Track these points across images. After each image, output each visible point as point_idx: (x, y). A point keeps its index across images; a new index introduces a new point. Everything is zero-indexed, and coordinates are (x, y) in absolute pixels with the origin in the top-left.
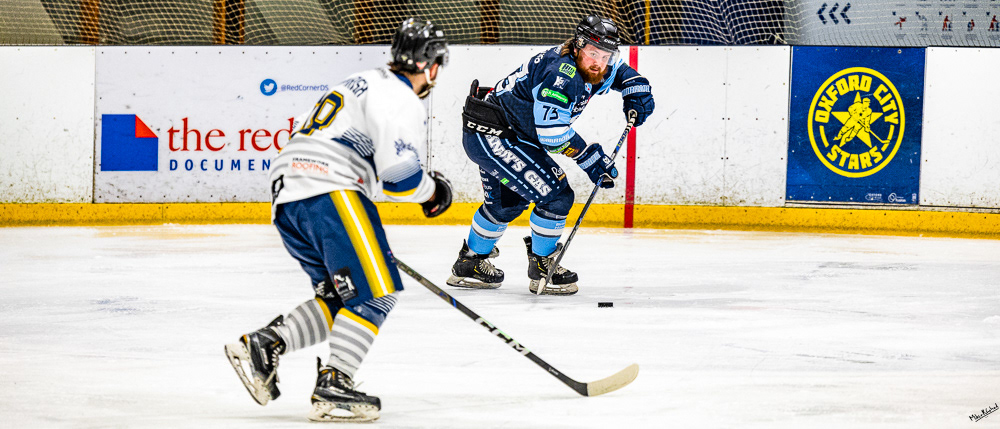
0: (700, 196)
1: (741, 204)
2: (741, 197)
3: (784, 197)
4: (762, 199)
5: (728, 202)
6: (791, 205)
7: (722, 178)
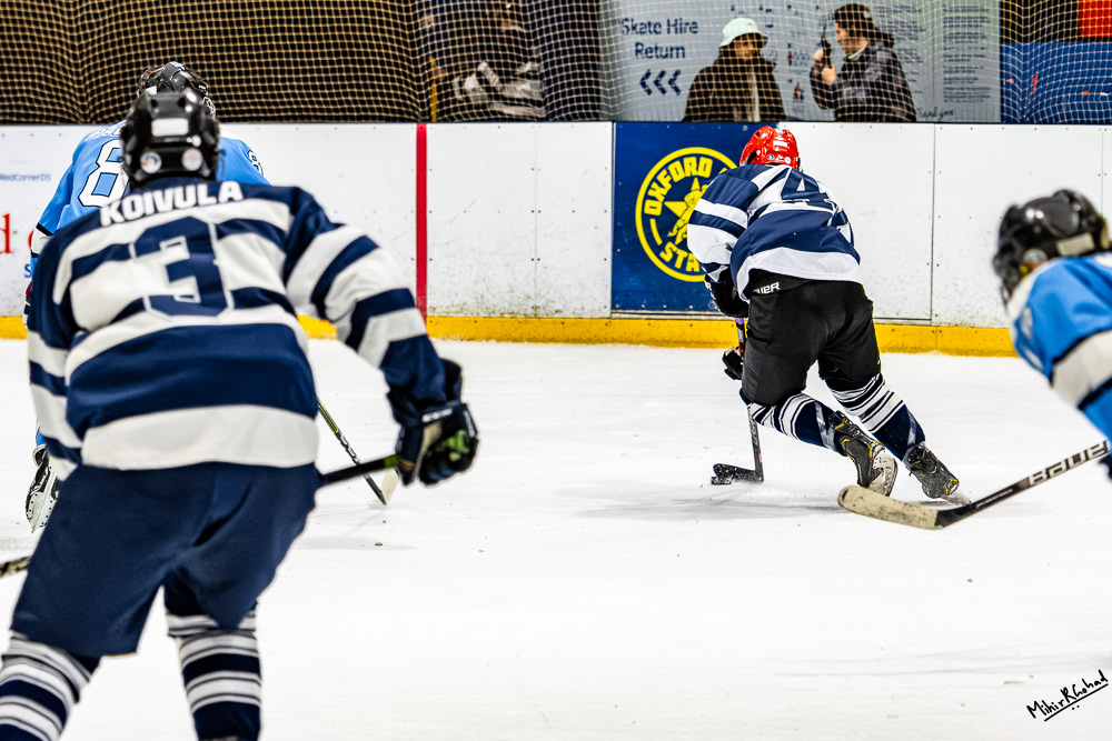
0: (506, 305)
1: (557, 315)
2: (558, 306)
3: (609, 306)
4: (583, 308)
5: (541, 312)
6: (617, 315)
7: (533, 283)
